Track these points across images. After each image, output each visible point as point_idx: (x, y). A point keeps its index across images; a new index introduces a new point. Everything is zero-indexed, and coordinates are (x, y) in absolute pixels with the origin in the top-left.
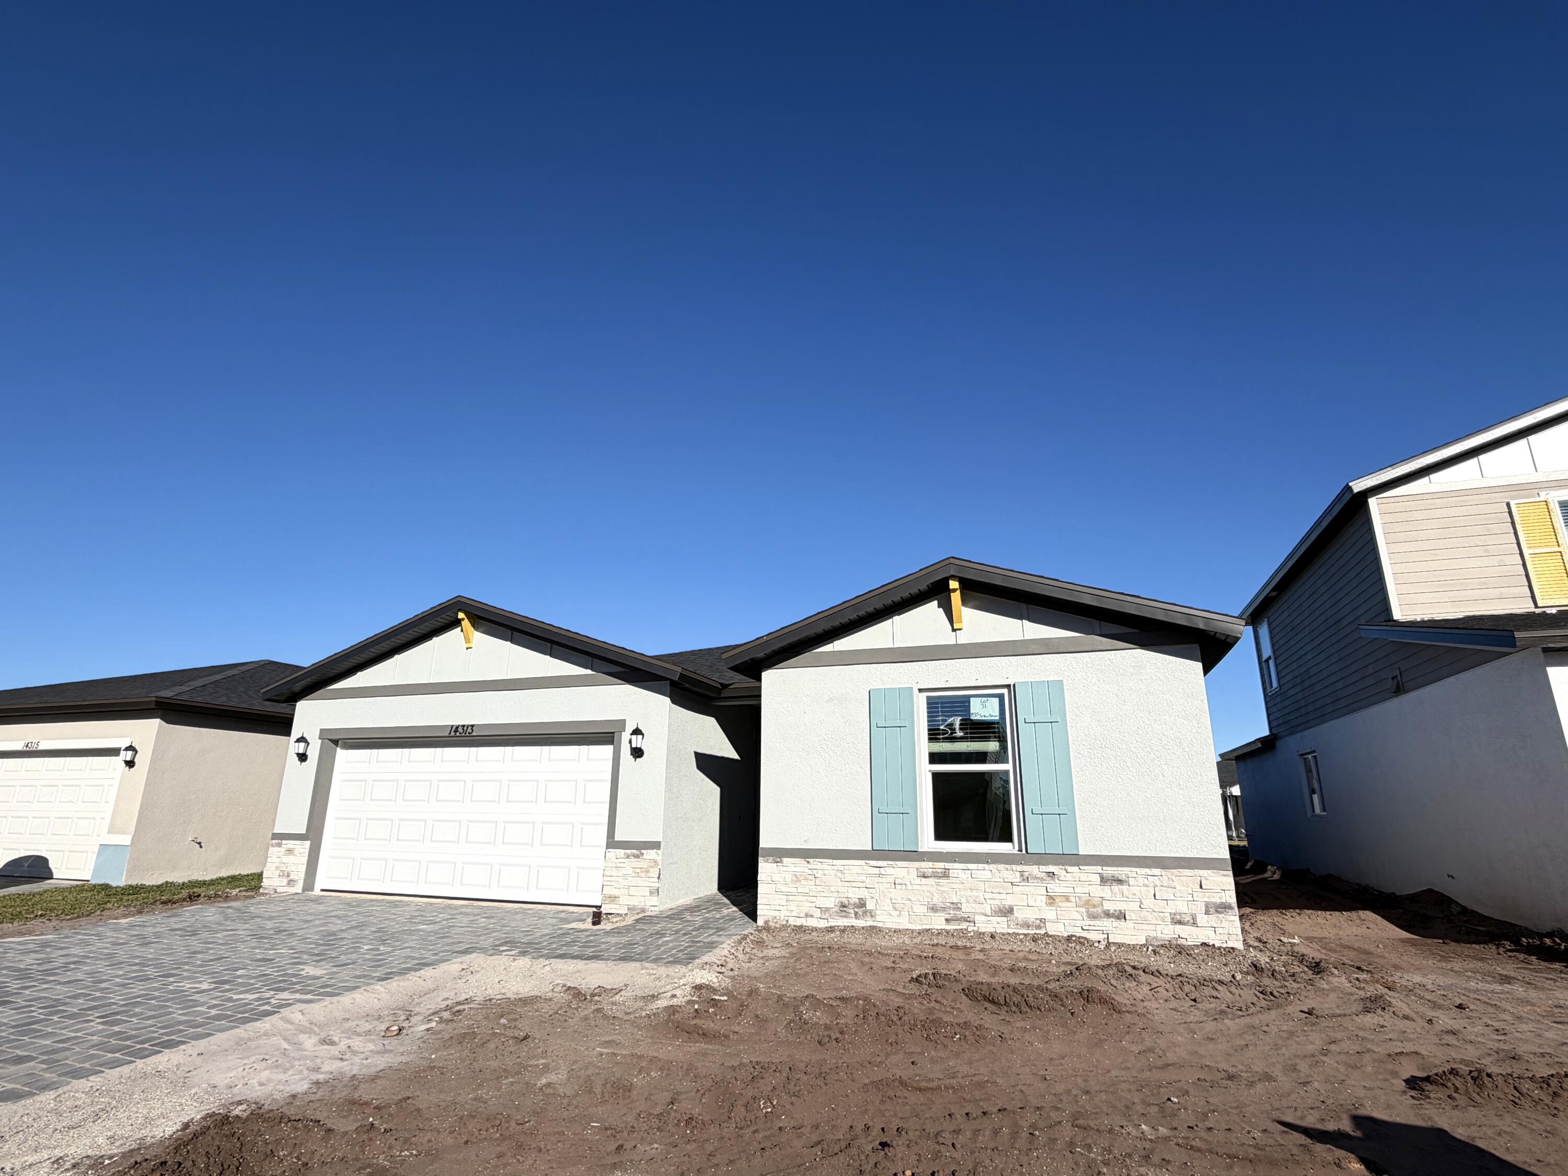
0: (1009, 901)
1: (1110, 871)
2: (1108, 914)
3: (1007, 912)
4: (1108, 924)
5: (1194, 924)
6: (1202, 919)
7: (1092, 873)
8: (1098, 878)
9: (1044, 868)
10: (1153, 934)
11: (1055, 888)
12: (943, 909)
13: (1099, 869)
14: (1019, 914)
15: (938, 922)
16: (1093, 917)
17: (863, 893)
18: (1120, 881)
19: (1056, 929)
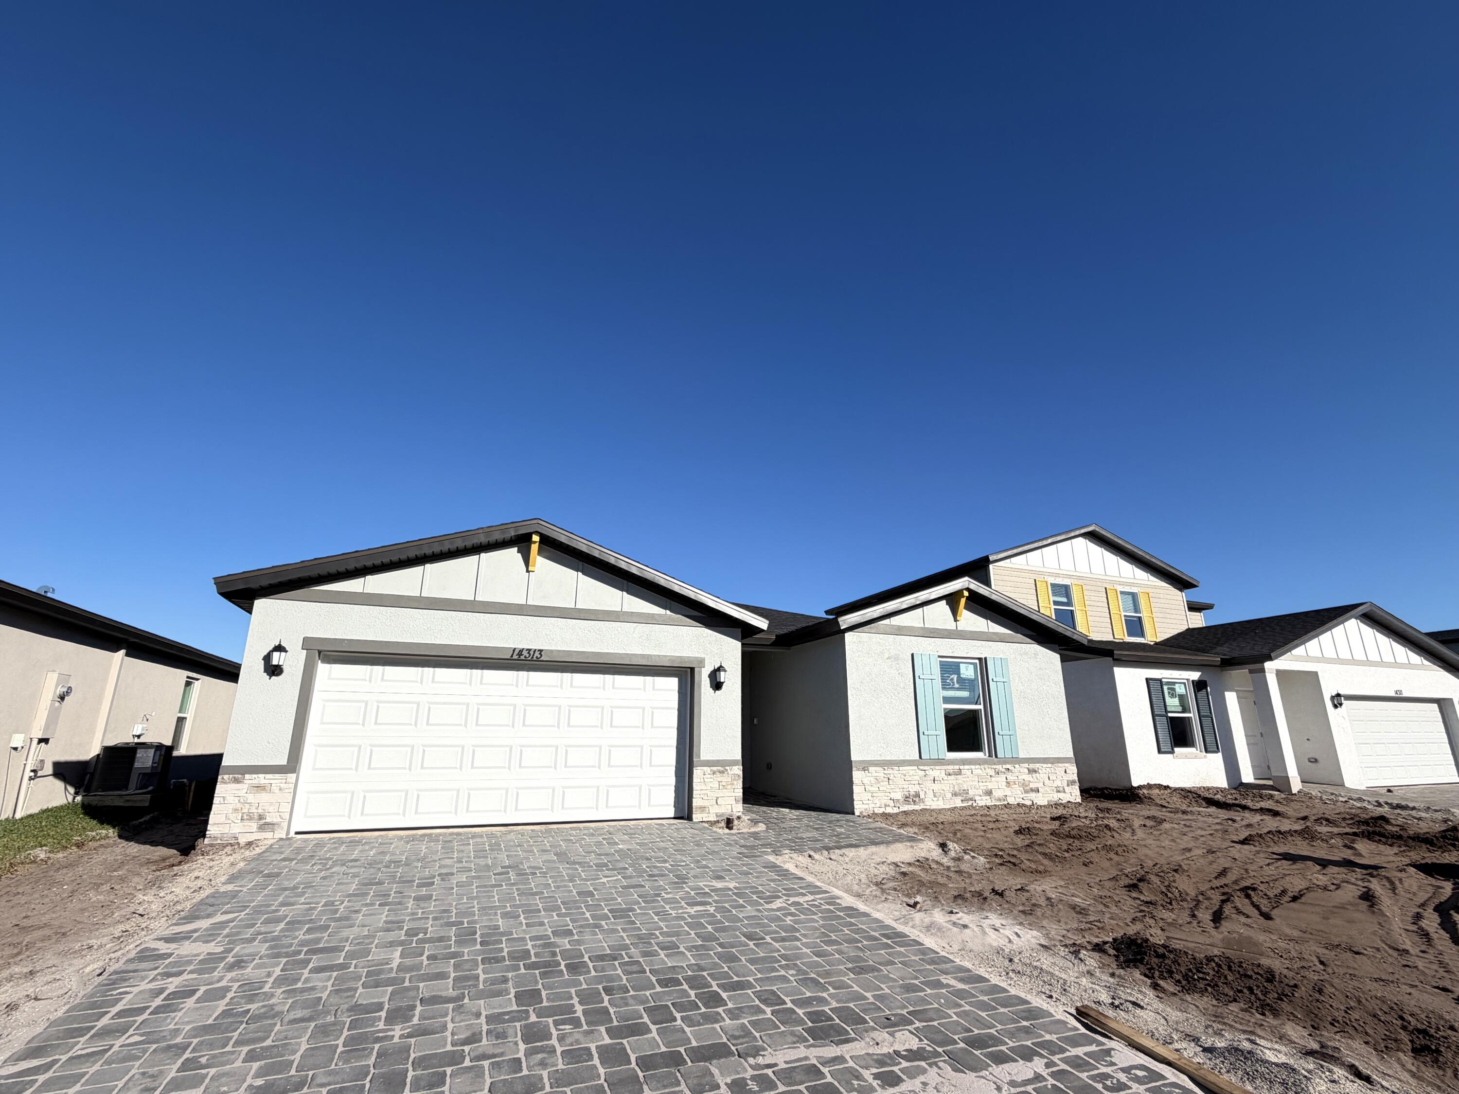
0: (990, 786)
1: (1032, 766)
2: (1032, 790)
3: (989, 793)
4: (1033, 795)
5: (1064, 792)
6: (1067, 789)
7: (1024, 768)
8: (1027, 771)
9: (1004, 766)
10: (1049, 799)
11: (1011, 778)
12: (960, 794)
13: (1026, 765)
14: (997, 794)
15: (958, 803)
16: (1026, 792)
17: (916, 788)
18: (1035, 771)
19: (1011, 801)
